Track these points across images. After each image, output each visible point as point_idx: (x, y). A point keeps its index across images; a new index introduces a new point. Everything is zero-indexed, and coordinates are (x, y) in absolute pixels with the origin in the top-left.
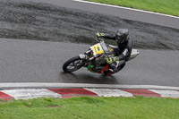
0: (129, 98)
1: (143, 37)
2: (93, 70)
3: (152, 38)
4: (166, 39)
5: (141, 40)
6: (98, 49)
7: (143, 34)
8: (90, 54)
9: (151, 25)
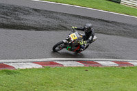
0: (39, 69)
1: (48, 22)
2: (70, 50)
3: (55, 23)
4: (66, 22)
5: (46, 24)
6: (74, 36)
7: (49, 20)
8: (69, 40)
9: (54, 12)
